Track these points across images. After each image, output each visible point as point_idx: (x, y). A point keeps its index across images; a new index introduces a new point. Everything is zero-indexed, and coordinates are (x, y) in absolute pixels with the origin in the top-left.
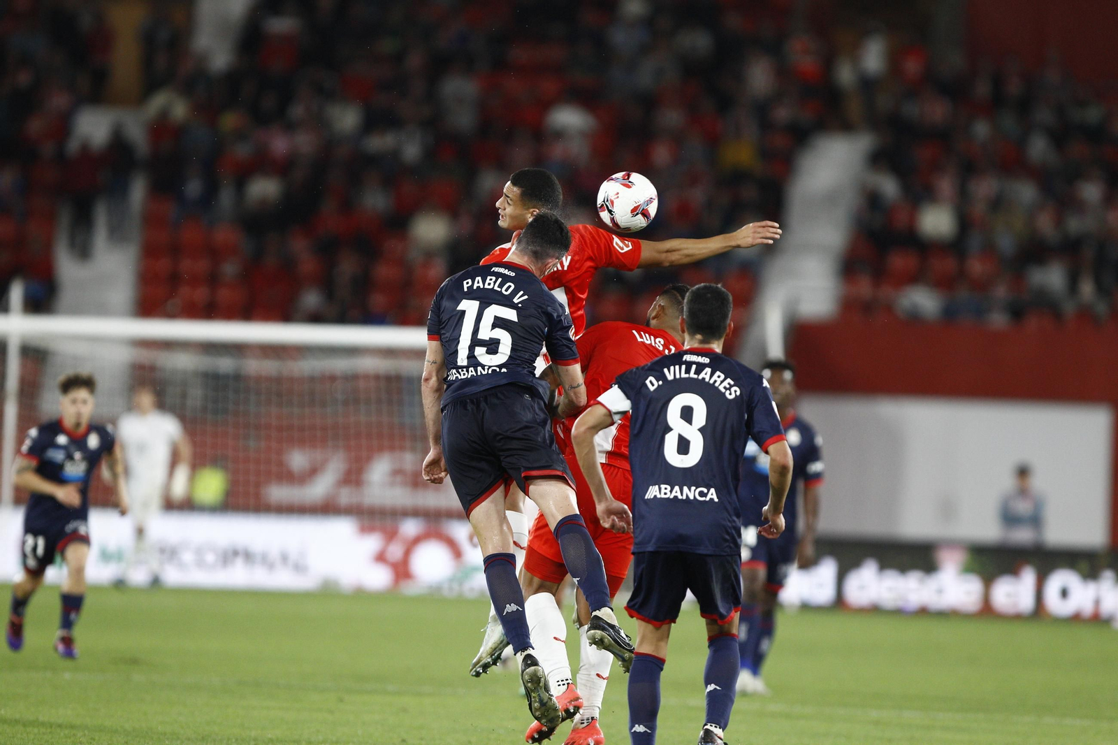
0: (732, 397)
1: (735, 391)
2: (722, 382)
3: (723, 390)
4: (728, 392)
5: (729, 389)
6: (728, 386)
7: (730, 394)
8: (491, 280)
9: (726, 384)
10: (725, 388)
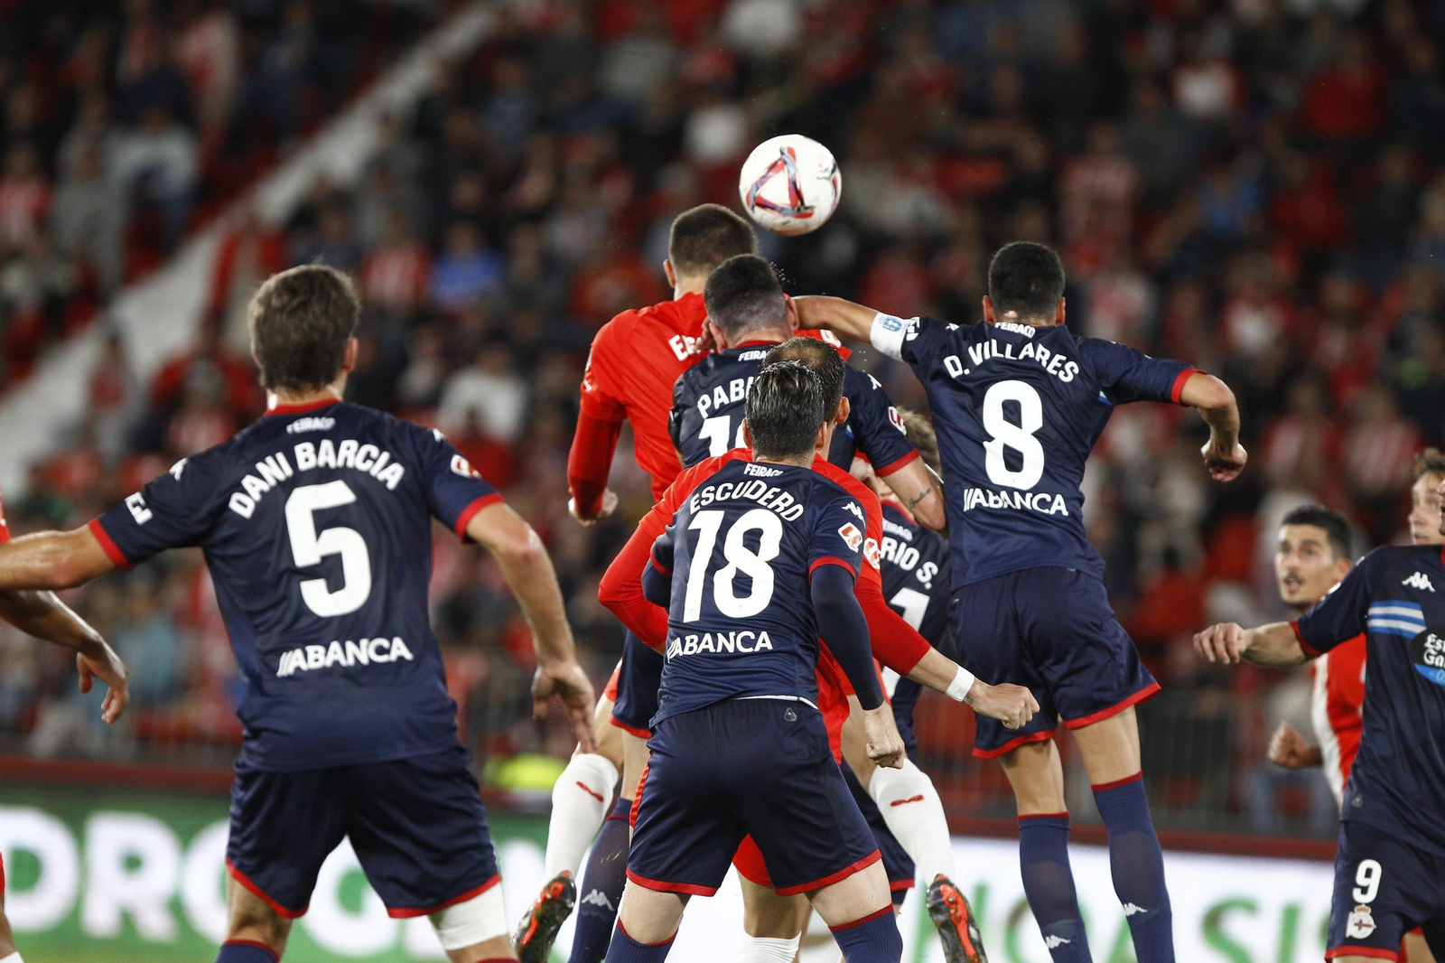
0: (1070, 378)
1: (1072, 369)
2: (1049, 362)
3: (1055, 372)
4: (1062, 373)
5: (1062, 368)
6: (1059, 365)
7: (1066, 375)
8: (737, 386)
9: (1055, 362)
10: (1055, 368)
